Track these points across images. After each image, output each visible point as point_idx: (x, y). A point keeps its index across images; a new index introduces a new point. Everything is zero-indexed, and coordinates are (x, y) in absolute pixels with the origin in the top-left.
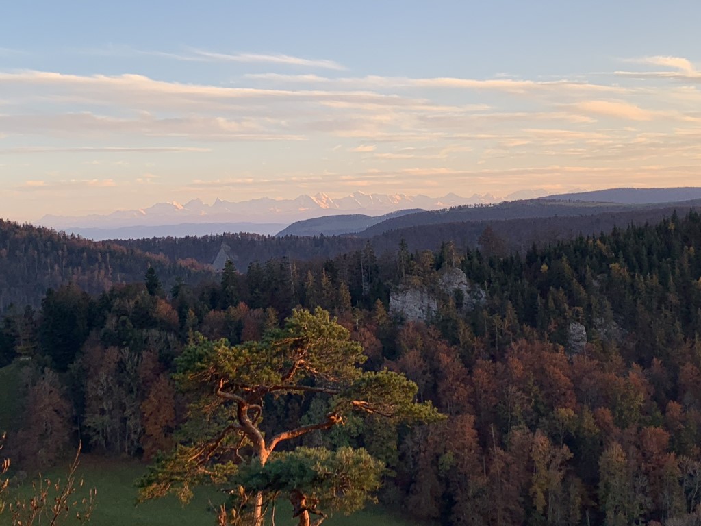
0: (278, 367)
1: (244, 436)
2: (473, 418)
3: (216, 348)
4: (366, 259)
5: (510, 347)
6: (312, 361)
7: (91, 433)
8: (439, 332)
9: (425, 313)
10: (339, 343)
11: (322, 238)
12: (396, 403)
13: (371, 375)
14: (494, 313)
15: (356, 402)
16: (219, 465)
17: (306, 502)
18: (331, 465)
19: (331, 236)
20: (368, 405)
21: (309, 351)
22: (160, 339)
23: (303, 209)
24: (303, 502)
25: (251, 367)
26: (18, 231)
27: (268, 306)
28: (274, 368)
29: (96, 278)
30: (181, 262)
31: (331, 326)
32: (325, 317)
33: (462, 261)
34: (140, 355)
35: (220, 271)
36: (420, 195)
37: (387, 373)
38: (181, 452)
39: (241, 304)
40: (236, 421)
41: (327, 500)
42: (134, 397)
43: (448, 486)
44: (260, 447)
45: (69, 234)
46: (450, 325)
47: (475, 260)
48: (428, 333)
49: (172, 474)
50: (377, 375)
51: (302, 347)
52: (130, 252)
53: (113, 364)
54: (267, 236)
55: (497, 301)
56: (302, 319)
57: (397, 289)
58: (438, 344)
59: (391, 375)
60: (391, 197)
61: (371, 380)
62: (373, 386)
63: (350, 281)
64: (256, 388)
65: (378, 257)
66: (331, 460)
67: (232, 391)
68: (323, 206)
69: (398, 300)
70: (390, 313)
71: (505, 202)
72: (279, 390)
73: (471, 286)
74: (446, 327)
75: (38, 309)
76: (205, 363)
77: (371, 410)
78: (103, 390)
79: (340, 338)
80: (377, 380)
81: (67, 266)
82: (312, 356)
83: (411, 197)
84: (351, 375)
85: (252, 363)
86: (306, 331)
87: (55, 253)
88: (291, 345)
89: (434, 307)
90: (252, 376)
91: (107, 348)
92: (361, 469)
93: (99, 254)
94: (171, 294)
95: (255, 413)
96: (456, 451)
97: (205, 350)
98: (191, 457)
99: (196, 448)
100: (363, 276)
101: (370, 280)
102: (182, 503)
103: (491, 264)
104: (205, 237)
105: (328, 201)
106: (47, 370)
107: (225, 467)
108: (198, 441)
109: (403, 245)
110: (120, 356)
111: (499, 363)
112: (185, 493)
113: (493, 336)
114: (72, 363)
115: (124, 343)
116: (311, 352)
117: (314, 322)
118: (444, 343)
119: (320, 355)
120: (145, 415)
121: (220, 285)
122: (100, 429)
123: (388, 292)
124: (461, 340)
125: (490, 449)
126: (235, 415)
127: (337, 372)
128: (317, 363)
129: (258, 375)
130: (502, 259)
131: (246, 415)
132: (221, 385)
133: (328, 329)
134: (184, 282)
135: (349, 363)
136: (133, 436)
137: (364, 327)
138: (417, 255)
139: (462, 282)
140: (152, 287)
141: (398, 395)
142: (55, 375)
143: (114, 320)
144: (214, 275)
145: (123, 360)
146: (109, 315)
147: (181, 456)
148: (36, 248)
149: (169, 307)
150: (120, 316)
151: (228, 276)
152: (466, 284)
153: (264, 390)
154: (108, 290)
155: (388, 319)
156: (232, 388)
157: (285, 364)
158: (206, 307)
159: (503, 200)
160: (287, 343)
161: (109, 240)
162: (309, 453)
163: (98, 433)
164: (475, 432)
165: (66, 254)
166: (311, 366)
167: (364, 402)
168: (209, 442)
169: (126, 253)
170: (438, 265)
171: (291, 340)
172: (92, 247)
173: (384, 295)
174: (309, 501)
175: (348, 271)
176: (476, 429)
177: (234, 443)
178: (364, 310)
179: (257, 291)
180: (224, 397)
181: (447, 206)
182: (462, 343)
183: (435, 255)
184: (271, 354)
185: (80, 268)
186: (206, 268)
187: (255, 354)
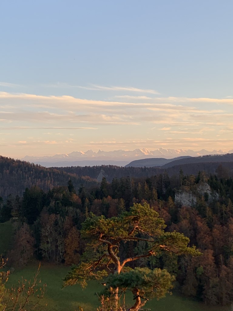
0: (126, 229)
1: (111, 259)
2: (212, 251)
3: (99, 220)
4: (164, 178)
5: (230, 219)
6: (142, 226)
7: (42, 252)
8: (197, 212)
9: (191, 203)
10: (154, 219)
11: (145, 168)
12: (180, 247)
13: (168, 234)
14: (223, 204)
15: (161, 246)
16: (99, 271)
17: (139, 293)
18: (151, 277)
19: (149, 167)
20: (167, 248)
21: (140, 222)
22: (73, 211)
23: (137, 155)
24: (138, 293)
25: (115, 229)
26: (14, 162)
27: (121, 198)
28: (125, 229)
29: (46, 184)
30: (83, 177)
31: (151, 211)
32: (148, 207)
33: (208, 180)
34: (64, 218)
35: (100, 182)
36: (189, 150)
37: (176, 233)
38: (83, 265)
39: (109, 197)
40: (107, 252)
41: (149, 293)
42: (61, 236)
43: (200, 282)
44: (117, 265)
45: (35, 164)
46: (202, 208)
47: (214, 179)
48: (192, 212)
49: (79, 275)
50: (171, 234)
51: (137, 220)
52: (61, 173)
53: (53, 221)
54: (121, 167)
55: (224, 198)
56: (137, 208)
57: (178, 192)
58: (197, 217)
59: (178, 234)
60: (176, 151)
61: (168, 236)
62: (169, 239)
63: (157, 188)
64: (117, 238)
65: (170, 177)
66: (151, 274)
67: (106, 239)
68: (146, 154)
69: (179, 197)
70: (175, 202)
71: (228, 154)
72: (127, 239)
73: (212, 191)
74: (200, 210)
75: (21, 197)
76: (94, 226)
77: (168, 249)
78: (48, 233)
79: (154, 217)
80: (171, 236)
81: (34, 178)
82: (142, 224)
83: (185, 151)
84: (159, 234)
85: (115, 227)
86: (139, 213)
87: (29, 172)
88: (133, 219)
89: (195, 200)
90: (115, 232)
91: (50, 215)
92: (164, 279)
93: (48, 173)
94: (78, 192)
95: (115, 249)
96: (205, 266)
97: (94, 220)
98: (87, 268)
99: (89, 264)
100: (163, 186)
101: (166, 187)
102: (83, 288)
103: (222, 182)
104: (94, 167)
105: (148, 152)
106: (24, 223)
107: (102, 272)
108: (90, 260)
109: (181, 172)
110: (56, 218)
111: (224, 227)
112: (84, 283)
113: (222, 214)
114: (35, 221)
115: (58, 212)
116: (141, 223)
117: (143, 209)
118: (199, 217)
119: (145, 224)
120: (66, 245)
121: (100, 188)
122: (46, 250)
123: (174, 193)
124: (207, 216)
125: (220, 266)
126: (107, 249)
127: (153, 232)
128: (144, 227)
129: (117, 232)
130: (226, 179)
131: (112, 250)
132: (101, 236)
133: (149, 213)
134: (84, 186)
135: (159, 228)
136: (61, 254)
137: (163, 208)
138: (188, 176)
139: (208, 189)
140: (71, 188)
141: (181, 244)
142: (28, 225)
143: (54, 202)
144: (97, 183)
145: (57, 220)
146: (52, 200)
147: (83, 267)
148: (21, 170)
149: (78, 197)
150: (56, 201)
151: (103, 184)
152: (209, 190)
153: (120, 239)
154: (51, 189)
155: (174, 205)
156: (106, 238)
157: (129, 228)
158: (94, 198)
159: (227, 153)
160: (131, 218)
161: (53, 167)
162: (141, 270)
163: (46, 252)
164: (213, 258)
165: (34, 173)
166: (141, 229)
167: (165, 246)
168: (95, 261)
169: (59, 173)
170: (197, 181)
171: (133, 217)
172: (45, 170)
173: (172, 194)
174: (141, 293)
175: (157, 183)
176: (214, 257)
177: (106, 262)
178: (163, 201)
179: (116, 191)
180: (102, 242)
181: (202, 155)
182: (207, 217)
183: (196, 177)
184: (124, 223)
185: (40, 179)
186: (94, 180)
187: (116, 223)
